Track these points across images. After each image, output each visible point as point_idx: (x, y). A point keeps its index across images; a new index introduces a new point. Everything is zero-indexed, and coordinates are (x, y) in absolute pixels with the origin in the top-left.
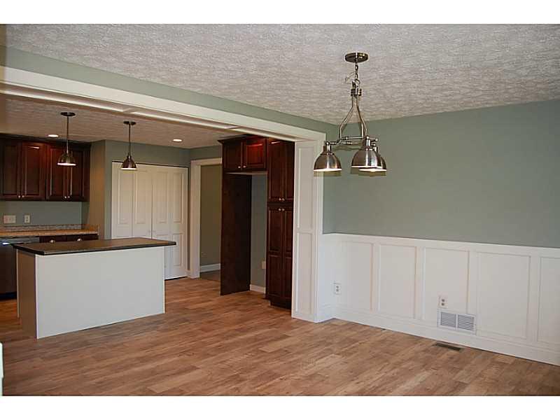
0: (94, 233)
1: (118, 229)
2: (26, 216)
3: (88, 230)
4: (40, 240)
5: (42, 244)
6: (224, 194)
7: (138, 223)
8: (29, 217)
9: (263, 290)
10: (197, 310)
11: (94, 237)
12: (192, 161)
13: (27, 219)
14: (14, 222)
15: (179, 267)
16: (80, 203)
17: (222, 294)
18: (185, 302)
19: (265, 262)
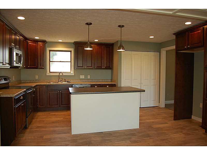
0: (114, 83)
1: (124, 82)
2: (88, 76)
3: (113, 82)
4: (91, 86)
5: (92, 88)
6: (176, 64)
7: (134, 79)
8: (89, 76)
9: (200, 120)
10: (158, 129)
11: (114, 85)
12: (161, 49)
13: (89, 77)
14: (84, 78)
15: (155, 101)
16: (111, 70)
17: (174, 120)
18: (153, 122)
19: (202, 104)
